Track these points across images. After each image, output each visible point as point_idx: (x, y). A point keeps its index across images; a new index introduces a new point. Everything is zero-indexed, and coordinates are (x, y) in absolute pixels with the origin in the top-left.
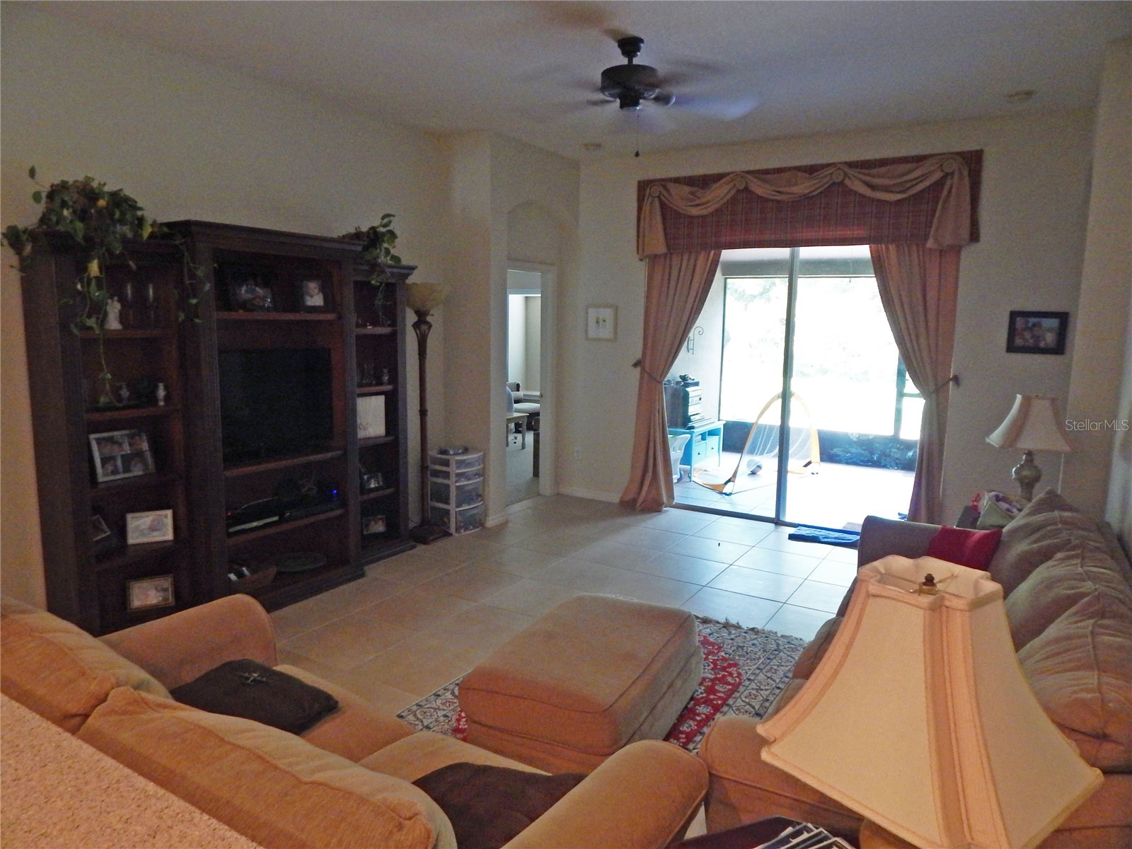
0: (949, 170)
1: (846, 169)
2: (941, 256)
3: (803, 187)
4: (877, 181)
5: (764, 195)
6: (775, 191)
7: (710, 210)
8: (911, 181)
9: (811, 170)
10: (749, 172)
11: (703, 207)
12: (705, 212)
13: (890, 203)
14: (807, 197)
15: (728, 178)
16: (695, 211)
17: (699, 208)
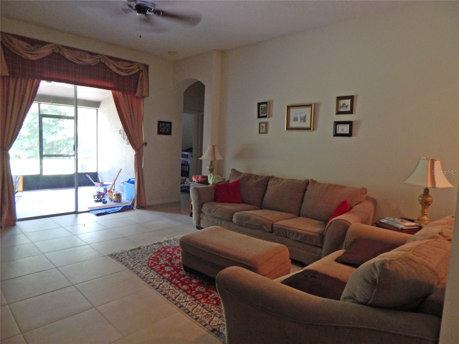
0: (141, 69)
1: (107, 58)
2: (137, 98)
3: (88, 61)
4: (119, 66)
5: (70, 59)
6: (75, 58)
7: (38, 58)
8: (130, 70)
9: (92, 54)
10: (64, 46)
11: (34, 56)
12: (34, 59)
13: (121, 76)
14: (89, 66)
15: (52, 45)
16: (30, 57)
17: (32, 56)
